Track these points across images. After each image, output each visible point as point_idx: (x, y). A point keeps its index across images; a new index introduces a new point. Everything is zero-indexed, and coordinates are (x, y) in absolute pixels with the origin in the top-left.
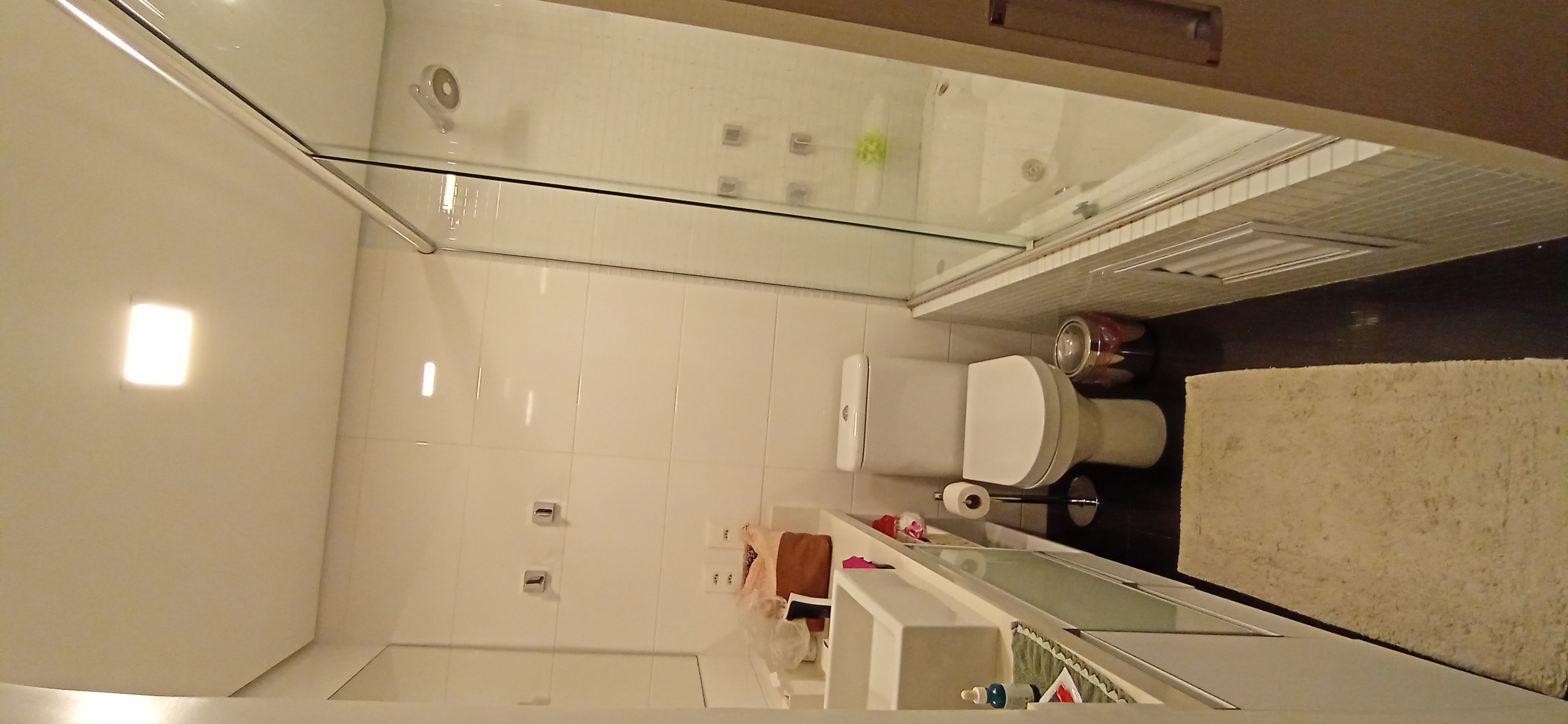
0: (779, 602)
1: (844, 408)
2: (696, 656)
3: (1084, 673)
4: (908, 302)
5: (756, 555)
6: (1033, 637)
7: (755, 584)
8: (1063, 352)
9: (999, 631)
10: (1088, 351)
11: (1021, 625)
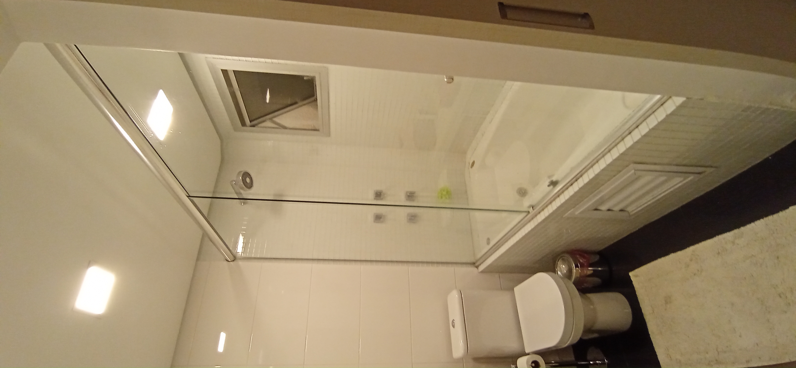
1: (451, 321)
4: (474, 264)
10: (574, 269)
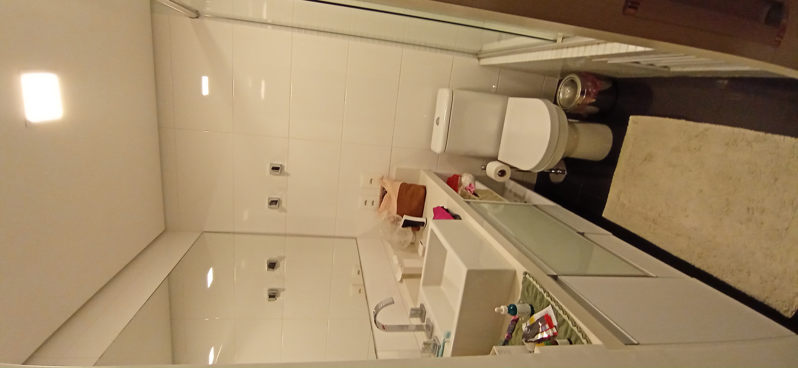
0: (397, 218)
1: (437, 118)
2: (356, 239)
3: (561, 312)
4: (478, 55)
5: (386, 192)
6: (534, 283)
7: (385, 207)
8: (563, 95)
9: (515, 272)
10: (579, 96)
11: (529, 275)
